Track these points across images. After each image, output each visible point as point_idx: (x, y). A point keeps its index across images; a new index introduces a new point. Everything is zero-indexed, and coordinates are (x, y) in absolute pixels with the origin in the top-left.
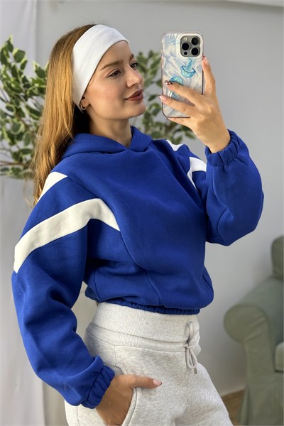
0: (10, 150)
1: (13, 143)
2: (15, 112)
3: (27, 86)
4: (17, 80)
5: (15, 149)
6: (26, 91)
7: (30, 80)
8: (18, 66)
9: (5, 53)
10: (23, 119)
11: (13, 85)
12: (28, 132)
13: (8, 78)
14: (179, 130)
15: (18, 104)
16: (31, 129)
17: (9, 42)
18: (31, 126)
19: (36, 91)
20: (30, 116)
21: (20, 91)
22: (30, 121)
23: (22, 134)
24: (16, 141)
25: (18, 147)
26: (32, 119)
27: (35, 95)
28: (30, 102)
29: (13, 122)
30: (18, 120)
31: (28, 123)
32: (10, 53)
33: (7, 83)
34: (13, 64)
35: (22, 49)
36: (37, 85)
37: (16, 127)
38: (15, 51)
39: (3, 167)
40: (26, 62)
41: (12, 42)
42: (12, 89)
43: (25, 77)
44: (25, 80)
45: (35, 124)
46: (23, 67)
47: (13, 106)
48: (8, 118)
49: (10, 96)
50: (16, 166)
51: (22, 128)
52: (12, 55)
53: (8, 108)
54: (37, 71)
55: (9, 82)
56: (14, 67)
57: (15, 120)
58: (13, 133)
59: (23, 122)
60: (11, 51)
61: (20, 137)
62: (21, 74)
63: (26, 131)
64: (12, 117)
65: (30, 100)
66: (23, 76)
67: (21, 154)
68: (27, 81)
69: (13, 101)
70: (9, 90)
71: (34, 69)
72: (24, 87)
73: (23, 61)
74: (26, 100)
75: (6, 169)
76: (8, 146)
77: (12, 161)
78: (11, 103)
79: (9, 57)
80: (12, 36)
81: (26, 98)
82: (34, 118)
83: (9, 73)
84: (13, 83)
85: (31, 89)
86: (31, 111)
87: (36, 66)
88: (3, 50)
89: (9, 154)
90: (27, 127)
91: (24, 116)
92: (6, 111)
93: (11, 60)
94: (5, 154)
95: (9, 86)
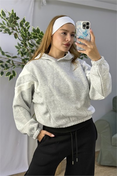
0: (21, 58)
1: (22, 56)
2: (24, 44)
3: (30, 35)
4: (26, 33)
5: (23, 58)
6: (29, 37)
7: (31, 33)
8: (27, 28)
9: (22, 23)
10: (27, 47)
11: (24, 35)
12: (28, 52)
13: (23, 32)
14: (82, 55)
15: (26, 42)
16: (29, 51)
17: (24, 19)
18: (29, 50)
19: (32, 37)
20: (30, 46)
21: (27, 37)
22: (29, 48)
23: (26, 53)
24: (24, 55)
25: (24, 57)
26: (30, 48)
27: (32, 39)
28: (30, 41)
29: (23, 48)
30: (25, 48)
31: (28, 49)
32: (24, 23)
33: (22, 34)
34: (25, 27)
35: (28, 22)
36: (33, 35)
37: (24, 50)
38: (26, 22)
39: (18, 64)
40: (29, 26)
41: (25, 19)
42: (24, 36)
43: (29, 32)
44: (29, 33)
45: (31, 49)
46: (28, 28)
47: (23, 42)
48: (21, 46)
49: (23, 39)
50: (23, 64)
51: (26, 50)
52: (24, 24)
53: (22, 43)
54: (33, 30)
55: (23, 33)
56: (25, 28)
57: (24, 48)
58: (22, 52)
59: (27, 48)
60: (24, 22)
61: (25, 54)
62: (27, 31)
63: (27, 52)
64: (23, 46)
65: (30, 40)
66: (28, 32)
67: (25, 60)
68: (30, 33)
69: (24, 41)
70: (23, 36)
71: (32, 29)
72: (28, 35)
73: (28, 26)
74: (29, 40)
75: (19, 65)
76: (20, 57)
77: (22, 62)
78: (23, 41)
79: (23, 24)
80: (25, 17)
81: (28, 40)
82: (31, 47)
83: (23, 30)
84: (24, 34)
85: (31, 36)
86: (30, 44)
87: (33, 28)
88: (21, 22)
89: (21, 59)
90: (28, 50)
91: (27, 46)
92: (21, 44)
93: (24, 26)
94: (20, 60)
95: (23, 35)
